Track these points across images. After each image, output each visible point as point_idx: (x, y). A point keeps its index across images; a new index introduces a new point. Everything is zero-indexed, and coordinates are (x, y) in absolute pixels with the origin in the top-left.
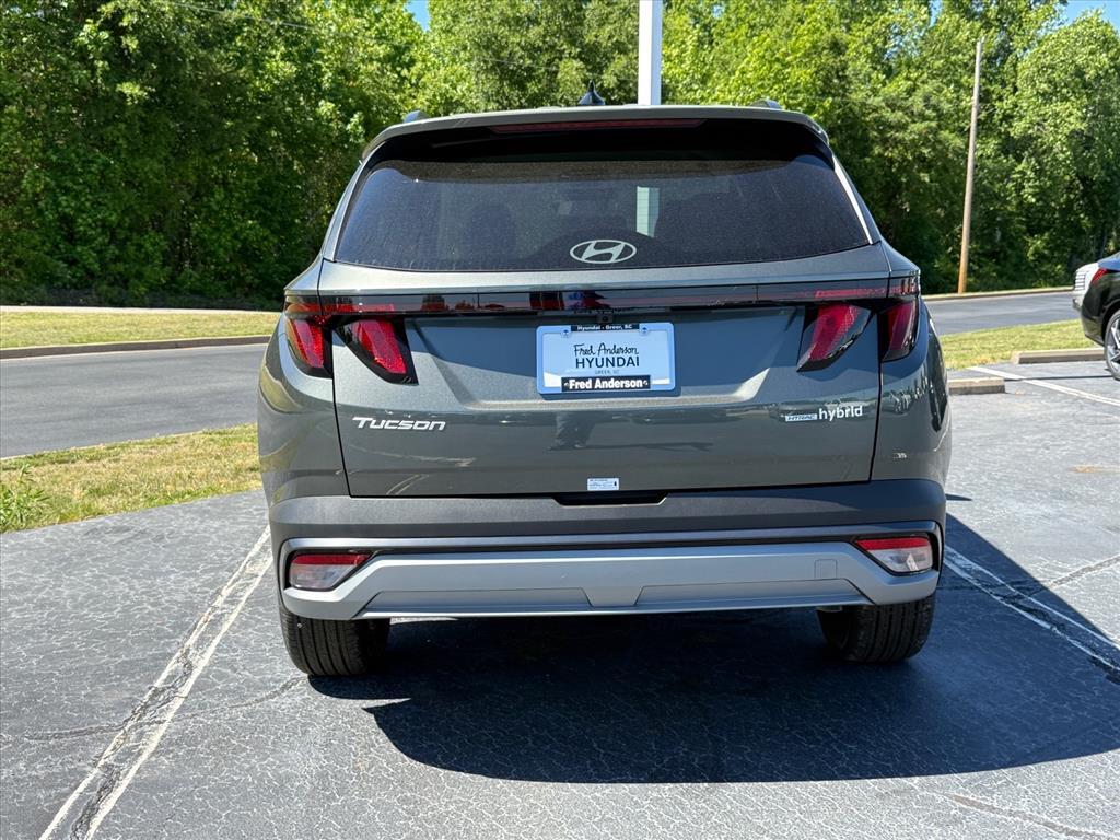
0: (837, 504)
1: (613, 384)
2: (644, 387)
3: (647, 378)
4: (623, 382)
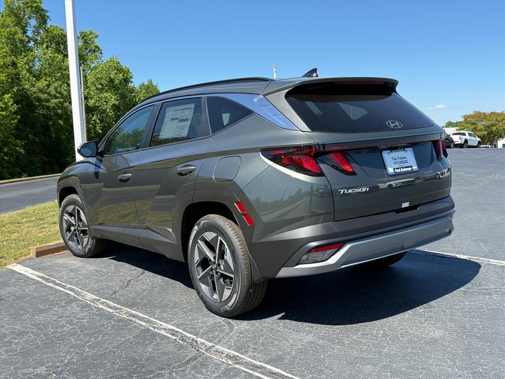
1: (405, 169)
3: (411, 167)
4: (407, 169)
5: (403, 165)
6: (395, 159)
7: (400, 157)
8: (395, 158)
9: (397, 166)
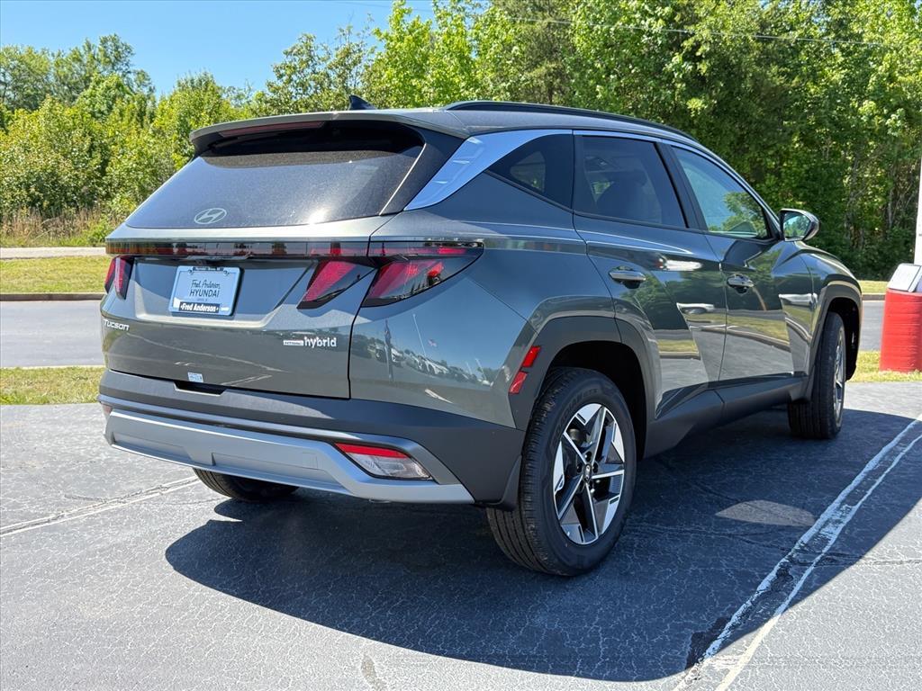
0: (319, 413)
1: (203, 308)
2: (217, 311)
3: (218, 305)
4: (208, 307)
5: (205, 298)
6: (197, 285)
7: (208, 283)
8: (197, 282)
9: (194, 298)
